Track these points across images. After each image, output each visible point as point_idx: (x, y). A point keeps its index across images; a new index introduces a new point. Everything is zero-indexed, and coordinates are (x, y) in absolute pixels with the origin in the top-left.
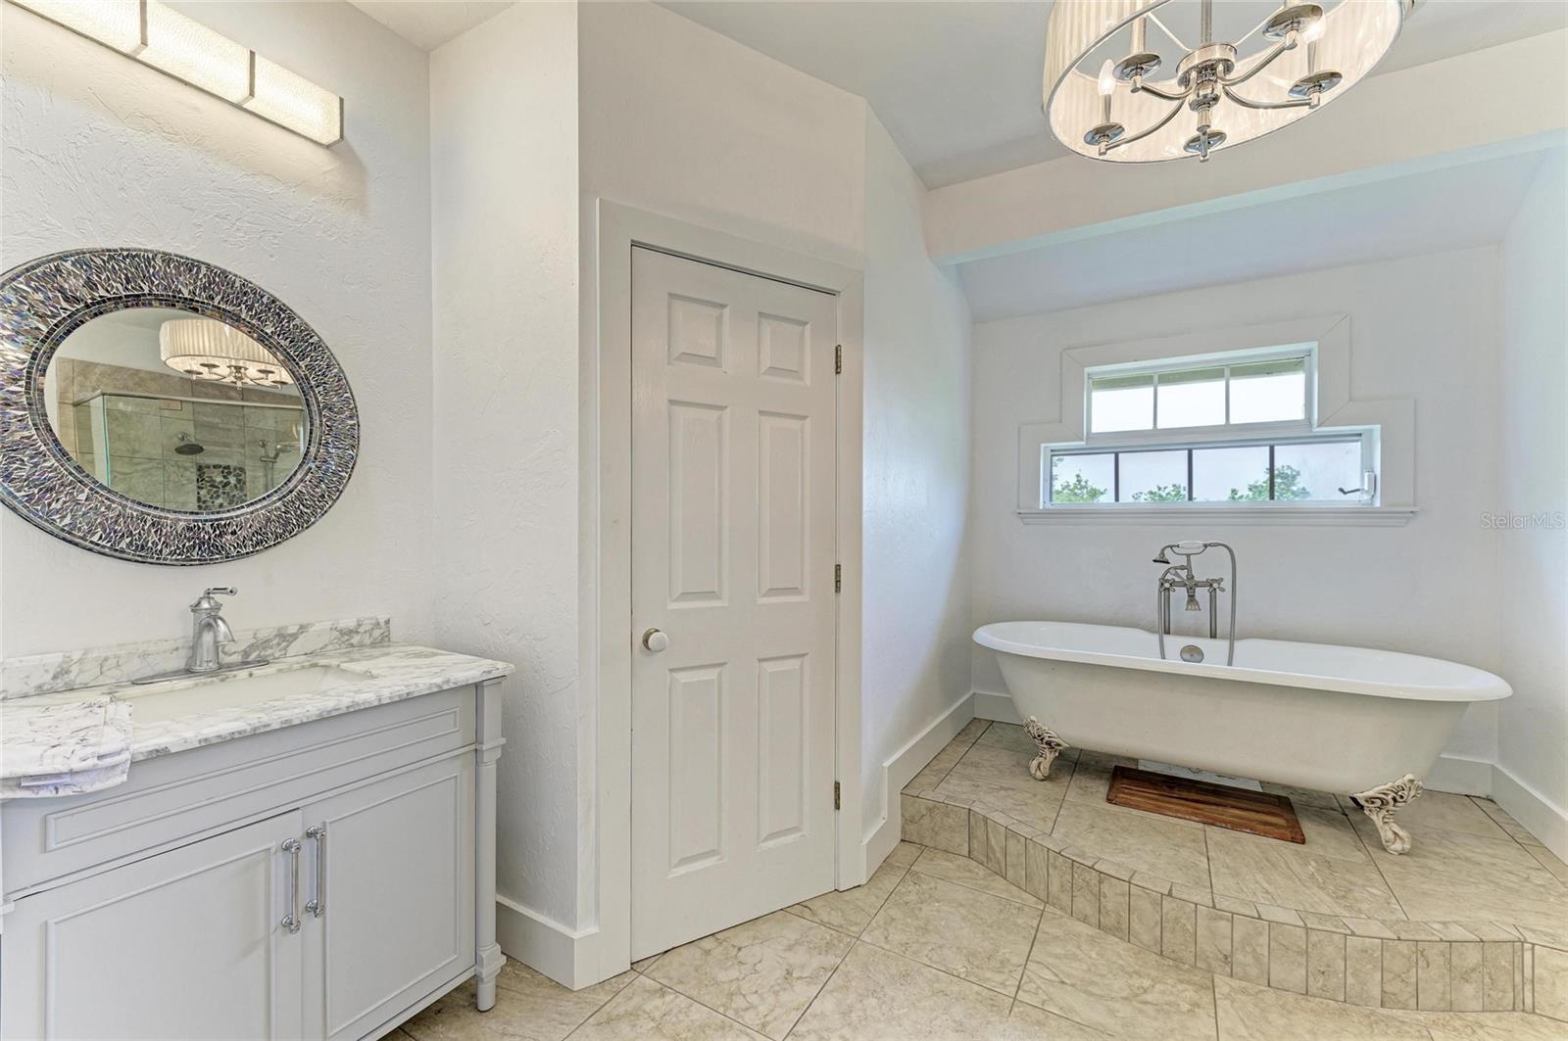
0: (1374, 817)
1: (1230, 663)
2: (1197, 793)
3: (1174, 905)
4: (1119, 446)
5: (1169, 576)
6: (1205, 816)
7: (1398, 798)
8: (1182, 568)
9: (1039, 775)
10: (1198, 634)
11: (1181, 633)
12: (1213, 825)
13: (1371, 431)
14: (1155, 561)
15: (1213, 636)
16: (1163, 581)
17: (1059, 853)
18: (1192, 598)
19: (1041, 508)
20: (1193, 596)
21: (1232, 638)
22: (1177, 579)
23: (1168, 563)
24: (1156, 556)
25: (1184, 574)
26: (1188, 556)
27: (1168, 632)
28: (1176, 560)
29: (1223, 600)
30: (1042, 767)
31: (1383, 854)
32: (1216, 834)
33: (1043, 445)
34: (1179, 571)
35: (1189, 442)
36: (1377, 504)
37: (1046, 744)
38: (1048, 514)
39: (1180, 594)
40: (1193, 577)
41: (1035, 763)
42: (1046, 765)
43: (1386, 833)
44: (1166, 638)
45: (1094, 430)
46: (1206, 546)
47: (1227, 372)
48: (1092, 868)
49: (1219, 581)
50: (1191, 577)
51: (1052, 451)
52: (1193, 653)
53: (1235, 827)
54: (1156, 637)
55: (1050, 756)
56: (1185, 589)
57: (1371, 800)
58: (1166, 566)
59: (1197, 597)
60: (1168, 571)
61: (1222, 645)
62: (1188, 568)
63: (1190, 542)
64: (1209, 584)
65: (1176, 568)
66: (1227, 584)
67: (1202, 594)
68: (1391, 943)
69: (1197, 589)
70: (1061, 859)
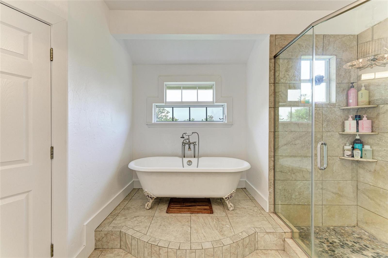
0: (227, 202)
1: (197, 167)
2: (190, 203)
3: (180, 252)
4: (174, 105)
5: (184, 142)
6: (191, 211)
7: (231, 197)
8: (187, 139)
9: (148, 208)
10: (191, 157)
11: (187, 157)
12: (193, 213)
13: (225, 105)
14: (181, 138)
15: (195, 157)
16: (183, 143)
17: (147, 242)
18: (189, 148)
19: (153, 122)
20: (190, 147)
21: (198, 157)
22: (186, 142)
23: (184, 138)
24: (181, 136)
25: (187, 141)
26: (189, 136)
27: (184, 157)
28: (186, 137)
29: (197, 147)
30: (149, 205)
31: (229, 211)
32: (194, 217)
33: (153, 104)
34: (186, 140)
35: (190, 105)
36: (226, 122)
37: (150, 197)
38: (155, 124)
39: (187, 146)
40: (190, 142)
41: (147, 204)
42: (150, 204)
43: (229, 206)
44: (184, 159)
45: (168, 100)
46: (193, 133)
47: (197, 88)
48: (157, 245)
49: (195, 142)
50: (189, 142)
51: (156, 106)
52: (190, 163)
53: (198, 212)
54: (181, 159)
55: (151, 201)
56: (188, 145)
57: (226, 198)
58: (184, 139)
59: (191, 147)
60: (184, 141)
61: (196, 159)
62: (188, 139)
63: (189, 132)
64: (193, 143)
65: (186, 139)
66: (197, 143)
67: (192, 146)
68: (232, 245)
69: (191, 145)
70: (148, 244)
